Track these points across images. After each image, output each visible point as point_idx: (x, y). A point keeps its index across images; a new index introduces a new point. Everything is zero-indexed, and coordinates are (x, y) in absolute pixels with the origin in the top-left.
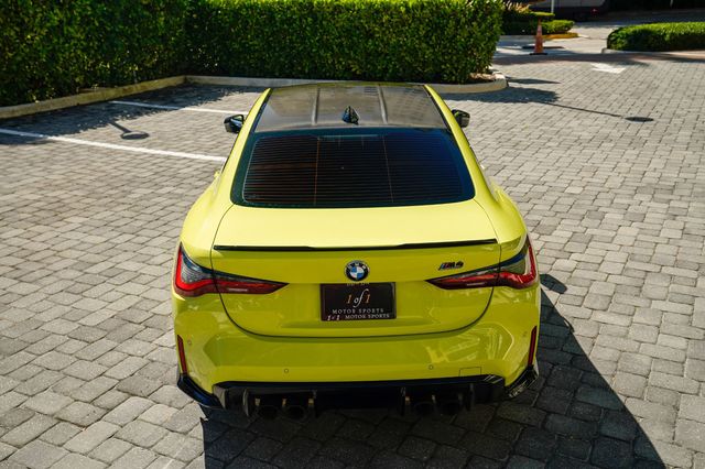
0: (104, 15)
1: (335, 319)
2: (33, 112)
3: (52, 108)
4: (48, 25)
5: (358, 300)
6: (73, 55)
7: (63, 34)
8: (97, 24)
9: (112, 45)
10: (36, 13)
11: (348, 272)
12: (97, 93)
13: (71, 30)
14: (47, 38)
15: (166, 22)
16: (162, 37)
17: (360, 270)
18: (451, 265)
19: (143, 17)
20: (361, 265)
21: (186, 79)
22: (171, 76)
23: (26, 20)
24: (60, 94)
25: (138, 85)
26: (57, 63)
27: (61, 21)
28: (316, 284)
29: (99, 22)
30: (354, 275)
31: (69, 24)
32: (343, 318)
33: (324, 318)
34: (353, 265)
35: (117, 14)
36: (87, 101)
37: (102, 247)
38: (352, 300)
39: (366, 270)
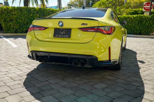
1: (56, 37)
5: (62, 33)
17: (61, 23)
20: (61, 22)
28: (53, 28)
30: (60, 25)
32: (58, 37)
33: (54, 37)
34: (60, 22)
38: (61, 33)
39: (63, 23)
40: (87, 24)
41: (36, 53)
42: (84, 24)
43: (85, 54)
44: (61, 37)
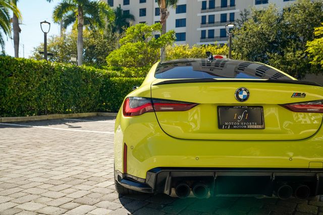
0: (65, 81)
1: (227, 128)
2: (27, 120)
3: (36, 119)
4: (40, 82)
5: (241, 117)
6: (48, 97)
7: (46, 87)
8: (61, 84)
9: (67, 95)
10: (36, 77)
11: (237, 94)
12: (57, 116)
13: (50, 86)
14: (39, 88)
15: (92, 87)
16: (89, 94)
17: (245, 93)
18: (298, 95)
19: (82, 84)
20: (245, 90)
21: (97, 114)
22: (90, 112)
23: (31, 79)
24: (39, 114)
25: (76, 114)
26: (41, 100)
27: (46, 82)
28: (215, 104)
29: (63, 84)
30: (241, 96)
31: (49, 83)
32: (232, 127)
33: (220, 127)
34: (241, 89)
35: (71, 82)
36: (51, 118)
37: (60, 156)
38: (237, 117)
39: (248, 93)
40: (304, 95)
41: (170, 173)
42: (298, 93)
43: (313, 166)
44: (239, 128)
